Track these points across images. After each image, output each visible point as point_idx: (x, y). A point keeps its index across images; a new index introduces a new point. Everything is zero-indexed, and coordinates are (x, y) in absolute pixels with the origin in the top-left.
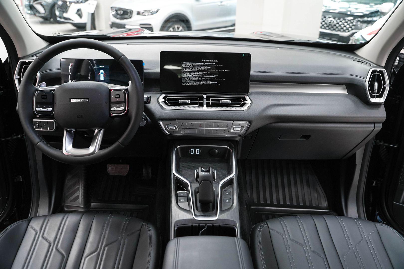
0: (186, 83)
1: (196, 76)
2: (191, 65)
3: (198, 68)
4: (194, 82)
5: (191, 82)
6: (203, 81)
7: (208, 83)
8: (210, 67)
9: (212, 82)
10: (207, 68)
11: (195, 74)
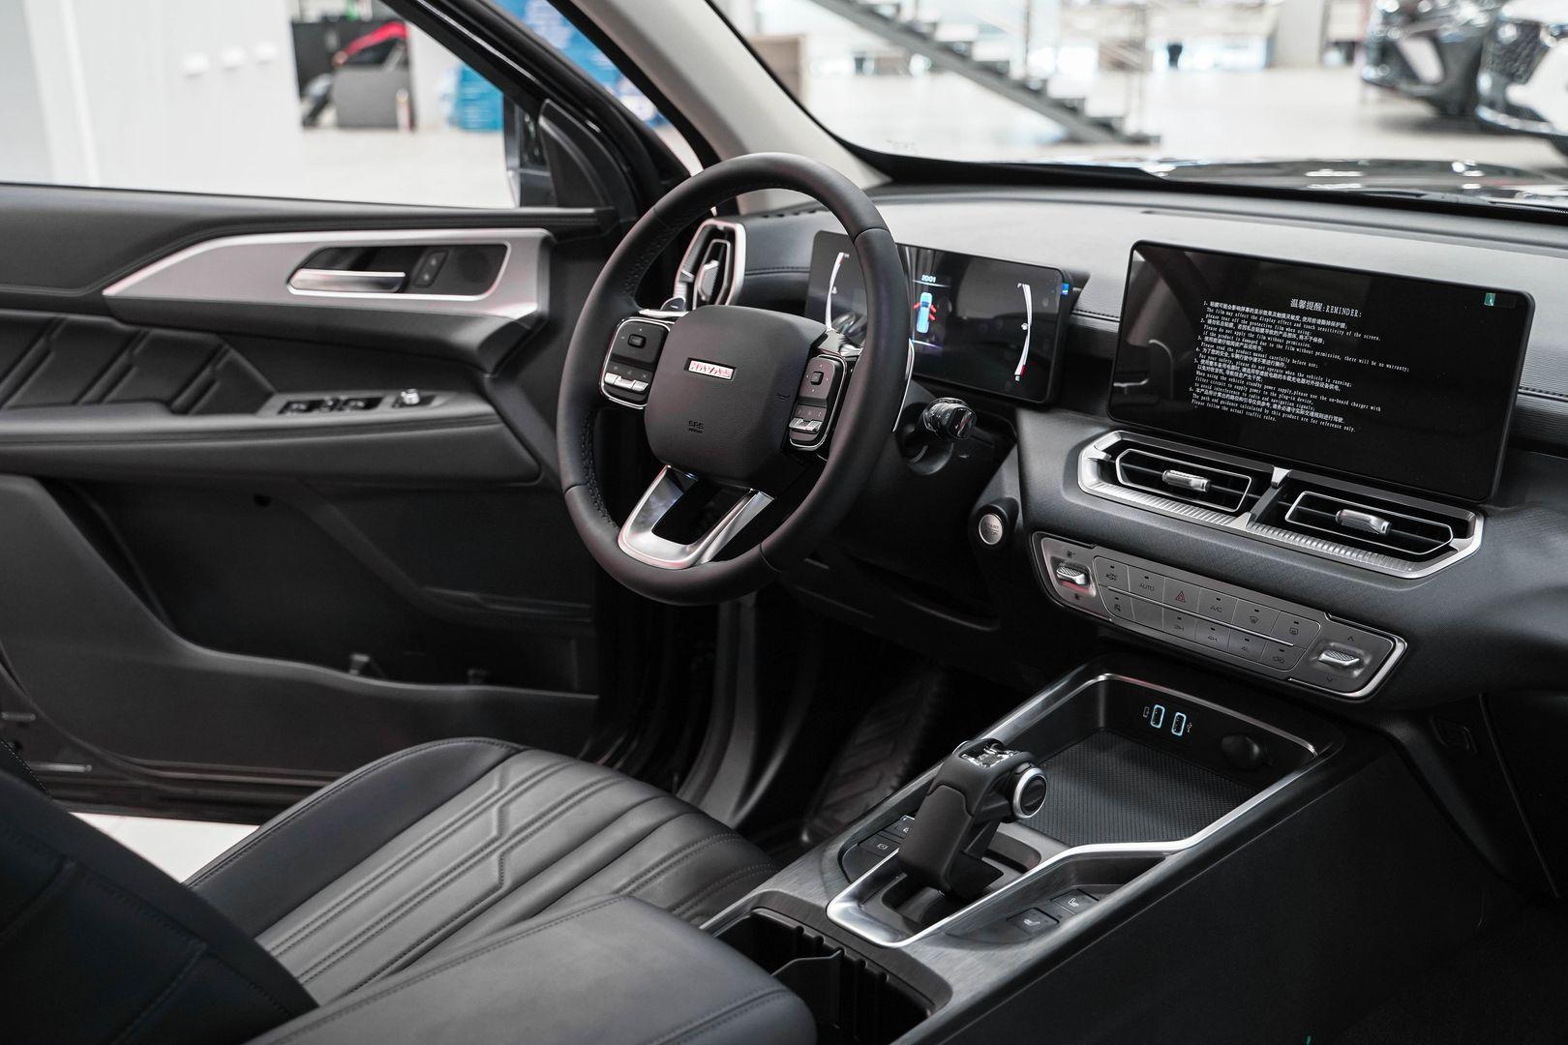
0: (1212, 397)
1: (1257, 372)
2: (1241, 319)
3: (1268, 335)
4: (1241, 399)
5: (1232, 397)
6: (1284, 400)
7: (1301, 416)
8: (1320, 340)
9: (1321, 416)
10: (1307, 342)
11: (1251, 363)
